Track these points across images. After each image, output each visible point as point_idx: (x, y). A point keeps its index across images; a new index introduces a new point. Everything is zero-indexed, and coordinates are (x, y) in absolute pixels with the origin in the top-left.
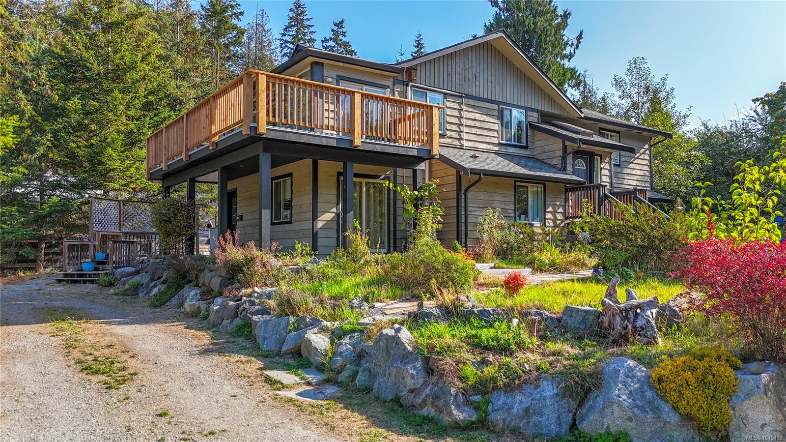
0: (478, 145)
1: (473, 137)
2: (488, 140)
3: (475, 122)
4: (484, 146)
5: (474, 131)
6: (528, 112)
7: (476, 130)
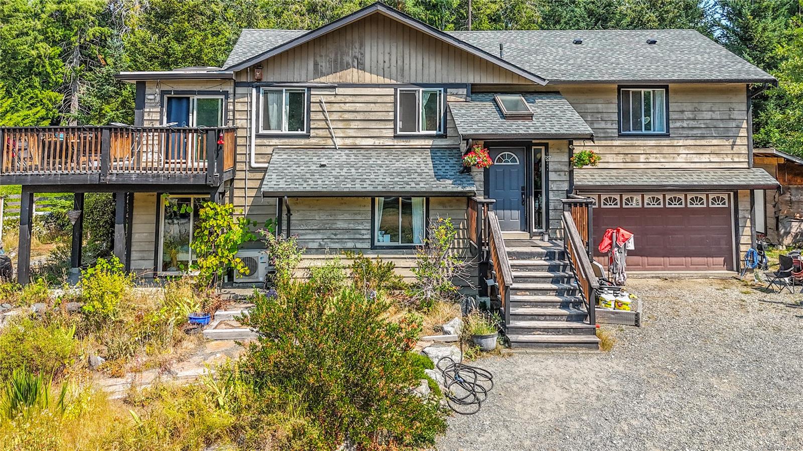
0: (359, 142)
1: (352, 133)
2: (376, 133)
3: (356, 114)
4: (370, 142)
5: (354, 125)
6: (449, 90)
7: (357, 123)
